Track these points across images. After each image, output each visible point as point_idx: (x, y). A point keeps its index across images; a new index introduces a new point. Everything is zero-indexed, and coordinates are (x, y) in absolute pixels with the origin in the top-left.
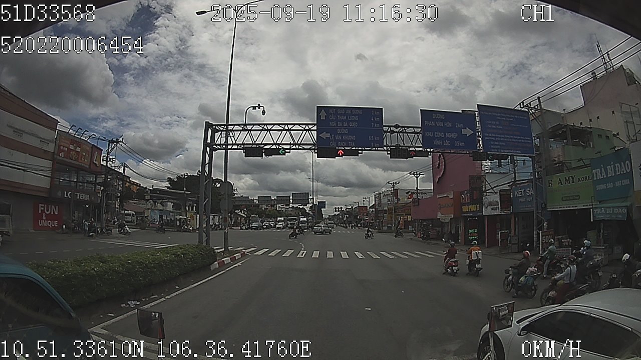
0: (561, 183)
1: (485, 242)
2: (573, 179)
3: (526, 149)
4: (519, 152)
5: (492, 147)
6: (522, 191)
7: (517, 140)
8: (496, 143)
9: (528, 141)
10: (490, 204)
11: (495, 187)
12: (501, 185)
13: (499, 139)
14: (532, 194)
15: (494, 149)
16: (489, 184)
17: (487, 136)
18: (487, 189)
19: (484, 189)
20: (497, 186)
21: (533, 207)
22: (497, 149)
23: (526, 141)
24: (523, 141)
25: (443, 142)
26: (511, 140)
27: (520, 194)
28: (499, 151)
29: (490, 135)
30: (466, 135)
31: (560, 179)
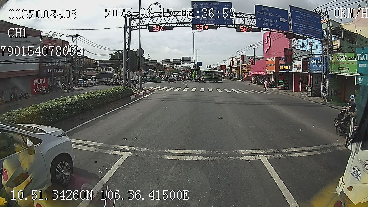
0: (338, 59)
1: (292, 89)
2: (345, 57)
3: (319, 36)
4: (314, 36)
5: (298, 30)
6: (315, 61)
7: (313, 29)
8: (300, 29)
9: (320, 31)
10: (296, 66)
11: (299, 57)
12: (303, 56)
13: (302, 27)
14: (321, 63)
15: (299, 32)
16: (296, 54)
17: (295, 24)
18: (295, 57)
19: (293, 57)
20: (301, 56)
21: (321, 71)
22: (301, 32)
23: (318, 31)
24: (316, 30)
25: (268, 25)
26: (309, 29)
27: (314, 62)
28: (302, 33)
29: (297, 24)
30: (283, 22)
31: (337, 56)
